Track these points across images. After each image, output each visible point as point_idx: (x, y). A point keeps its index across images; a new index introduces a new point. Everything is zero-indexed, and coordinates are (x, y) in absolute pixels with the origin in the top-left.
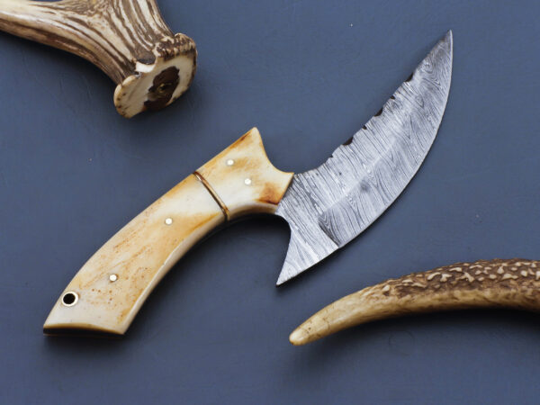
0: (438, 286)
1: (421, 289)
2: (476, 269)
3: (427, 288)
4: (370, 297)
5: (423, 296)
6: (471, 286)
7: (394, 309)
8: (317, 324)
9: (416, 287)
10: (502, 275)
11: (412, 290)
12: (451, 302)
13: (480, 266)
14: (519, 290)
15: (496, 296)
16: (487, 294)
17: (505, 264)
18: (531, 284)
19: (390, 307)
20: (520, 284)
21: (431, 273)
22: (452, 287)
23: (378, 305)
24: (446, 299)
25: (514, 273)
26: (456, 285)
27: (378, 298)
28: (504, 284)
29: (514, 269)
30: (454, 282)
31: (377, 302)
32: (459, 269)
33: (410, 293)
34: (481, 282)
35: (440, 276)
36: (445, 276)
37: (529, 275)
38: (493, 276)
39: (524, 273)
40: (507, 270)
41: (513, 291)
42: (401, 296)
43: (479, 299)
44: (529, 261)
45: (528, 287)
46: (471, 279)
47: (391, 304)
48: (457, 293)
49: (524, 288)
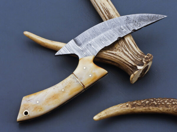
0: (145, 105)
1: (139, 106)
2: (158, 100)
3: (141, 105)
4: (121, 107)
5: (139, 108)
6: (156, 106)
7: (129, 111)
8: (103, 114)
9: (137, 105)
10: (166, 103)
11: (136, 106)
12: (149, 110)
13: (159, 100)
14: (172, 108)
15: (164, 110)
16: (161, 109)
17: (168, 100)
18: (176, 107)
19: (128, 111)
20: (172, 106)
21: (143, 101)
22: (149, 106)
23: (124, 110)
24: (147, 110)
25: (170, 103)
26: (151, 105)
27: (124, 107)
28: (167, 106)
29: (170, 101)
30: (150, 104)
31: (124, 109)
32: (152, 100)
33: (135, 107)
34: (159, 105)
35: (146, 102)
36: (147, 102)
37: (175, 104)
38: (163, 103)
39: (174, 103)
40: (168, 101)
41: (170, 109)
42: (132, 107)
43: (158, 110)
44: (176, 99)
45: (175, 108)
46: (156, 103)
47: (128, 110)
48: (151, 108)
49: (173, 108)
